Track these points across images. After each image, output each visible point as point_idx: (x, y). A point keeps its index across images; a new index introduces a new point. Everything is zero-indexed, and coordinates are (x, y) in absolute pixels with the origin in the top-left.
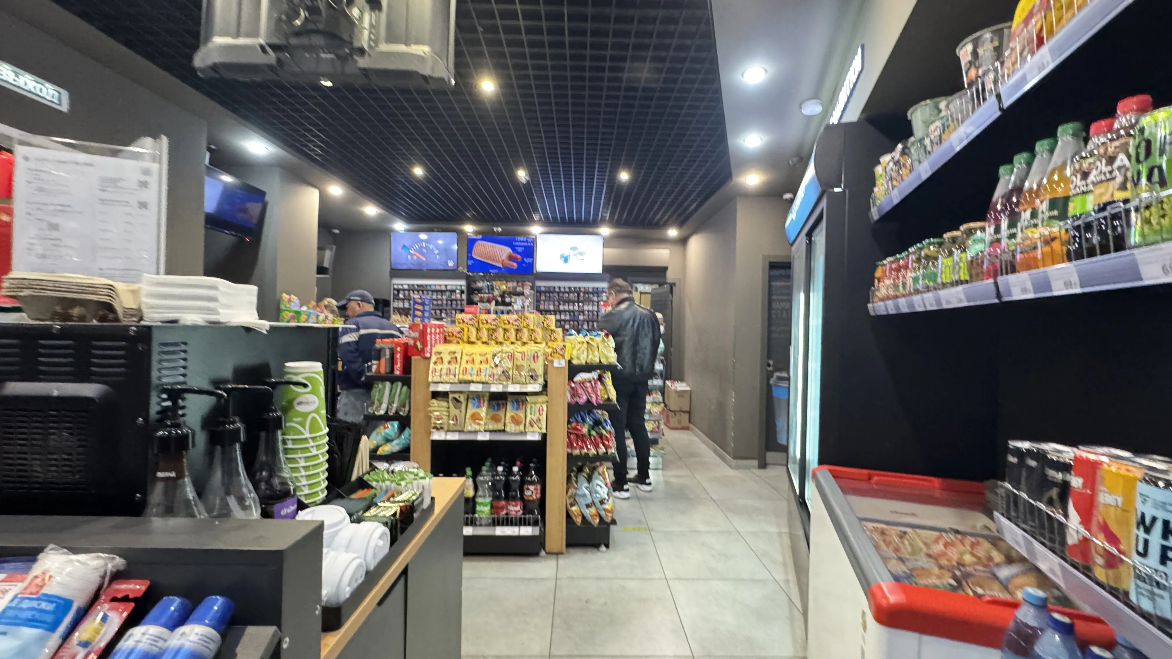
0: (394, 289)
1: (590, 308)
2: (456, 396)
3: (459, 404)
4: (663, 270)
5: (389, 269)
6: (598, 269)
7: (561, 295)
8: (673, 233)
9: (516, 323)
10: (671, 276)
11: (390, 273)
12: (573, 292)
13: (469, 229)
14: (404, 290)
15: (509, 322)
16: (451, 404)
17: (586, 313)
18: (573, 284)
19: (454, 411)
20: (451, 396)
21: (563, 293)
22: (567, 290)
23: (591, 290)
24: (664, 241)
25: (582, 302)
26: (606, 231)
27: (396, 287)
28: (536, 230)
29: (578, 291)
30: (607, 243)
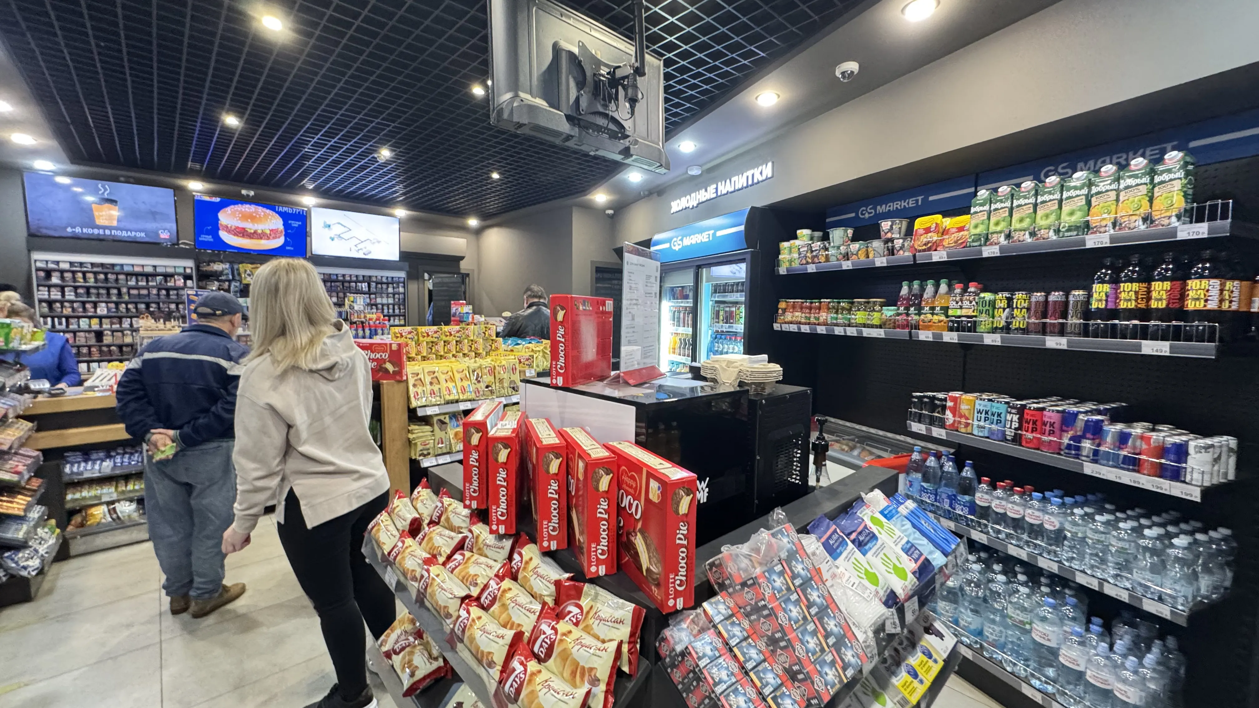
0: (38, 270)
1: (385, 301)
2: (442, 418)
3: (444, 426)
4: (457, 260)
5: (24, 234)
6: (393, 255)
7: (346, 284)
8: (473, 222)
9: (458, 335)
10: (464, 266)
11: (28, 242)
12: (363, 281)
13: (196, 186)
14: (62, 272)
15: (451, 335)
16: (436, 427)
17: (380, 306)
18: (362, 272)
19: (439, 433)
20: (435, 419)
21: (350, 282)
22: (354, 279)
23: (384, 280)
24: (464, 229)
25: (375, 294)
26: (401, 212)
27: (39, 265)
28: (308, 201)
29: (368, 280)
30: (404, 225)
